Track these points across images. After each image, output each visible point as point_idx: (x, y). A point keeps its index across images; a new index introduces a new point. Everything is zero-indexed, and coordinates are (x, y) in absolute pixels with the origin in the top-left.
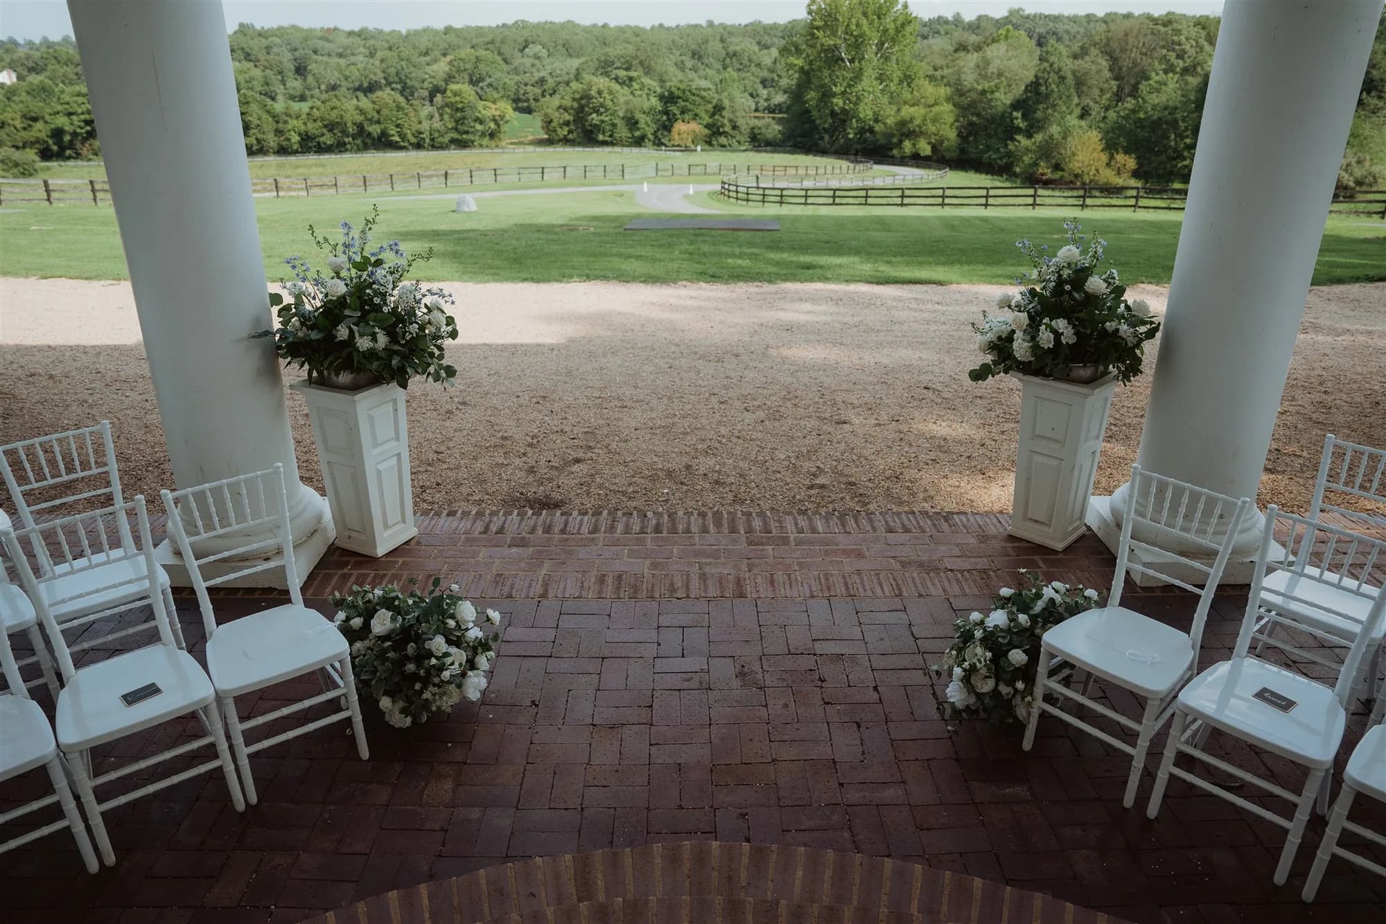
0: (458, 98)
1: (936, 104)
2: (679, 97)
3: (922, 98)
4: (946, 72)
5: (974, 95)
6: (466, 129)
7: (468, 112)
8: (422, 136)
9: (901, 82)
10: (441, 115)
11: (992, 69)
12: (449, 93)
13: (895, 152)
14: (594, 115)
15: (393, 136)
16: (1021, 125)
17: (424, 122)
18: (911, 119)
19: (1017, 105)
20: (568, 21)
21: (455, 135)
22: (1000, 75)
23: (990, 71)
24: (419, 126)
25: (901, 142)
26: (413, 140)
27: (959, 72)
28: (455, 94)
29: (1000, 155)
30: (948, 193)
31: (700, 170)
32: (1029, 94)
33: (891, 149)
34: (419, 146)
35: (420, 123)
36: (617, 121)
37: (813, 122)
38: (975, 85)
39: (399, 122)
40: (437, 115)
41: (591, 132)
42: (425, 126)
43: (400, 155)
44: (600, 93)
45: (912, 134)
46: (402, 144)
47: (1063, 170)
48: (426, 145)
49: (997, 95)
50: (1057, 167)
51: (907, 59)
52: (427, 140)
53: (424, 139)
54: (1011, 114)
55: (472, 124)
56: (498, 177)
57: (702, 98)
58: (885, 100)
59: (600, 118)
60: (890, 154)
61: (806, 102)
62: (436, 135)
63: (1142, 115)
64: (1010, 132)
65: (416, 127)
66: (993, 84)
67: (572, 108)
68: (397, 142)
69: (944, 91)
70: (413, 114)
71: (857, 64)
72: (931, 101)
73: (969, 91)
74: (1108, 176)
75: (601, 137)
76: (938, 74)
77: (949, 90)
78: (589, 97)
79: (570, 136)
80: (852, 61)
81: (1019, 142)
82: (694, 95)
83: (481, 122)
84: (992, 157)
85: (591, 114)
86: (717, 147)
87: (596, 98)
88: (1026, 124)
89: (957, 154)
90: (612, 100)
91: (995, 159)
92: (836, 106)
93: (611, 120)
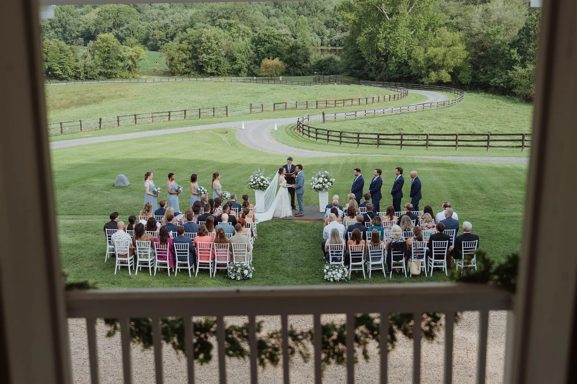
0: (105, 44)
1: (453, 45)
2: (266, 41)
3: (442, 41)
4: (460, 20)
5: (480, 37)
6: (111, 65)
7: (113, 54)
8: (78, 70)
9: (426, 29)
10: (93, 55)
11: (494, 17)
12: (98, 40)
13: (424, 80)
14: (204, 55)
15: (56, 70)
16: (517, 59)
17: (80, 62)
18: (435, 56)
19: (513, 45)
21: (103, 70)
22: (499, 22)
23: (492, 20)
24: (76, 63)
25: (428, 72)
26: (73, 74)
27: (469, 21)
28: (103, 41)
29: (502, 80)
30: (460, 138)
31: (282, 106)
32: (522, 36)
33: (421, 78)
34: (76, 78)
35: (77, 61)
36: (221, 59)
37: (363, 58)
38: (482, 31)
39: (62, 60)
40: (89, 56)
41: (202, 67)
42: (81, 63)
43: (62, 84)
44: (208, 39)
45: (436, 68)
46: (64, 76)
48: (81, 77)
49: (498, 37)
51: (431, 13)
52: (82, 74)
53: (79, 73)
54: (509, 51)
55: (116, 61)
56: (138, 120)
57: (282, 41)
58: (416, 41)
59: (208, 56)
60: (421, 81)
61: (358, 45)
62: (89, 69)
64: (510, 64)
65: (74, 64)
66: (494, 29)
67: (188, 50)
68: (60, 75)
69: (458, 35)
70: (72, 54)
71: (394, 18)
72: (450, 42)
73: (477, 34)
75: (209, 70)
76: (454, 21)
77: (462, 34)
78: (200, 42)
79: (187, 70)
80: (390, 16)
81: (516, 70)
82: (276, 39)
83: (122, 60)
84: (497, 82)
85: (202, 54)
86: (294, 76)
87: (205, 43)
88: (521, 58)
89: (470, 80)
90: (217, 44)
91: (499, 83)
92: (380, 47)
93: (216, 58)
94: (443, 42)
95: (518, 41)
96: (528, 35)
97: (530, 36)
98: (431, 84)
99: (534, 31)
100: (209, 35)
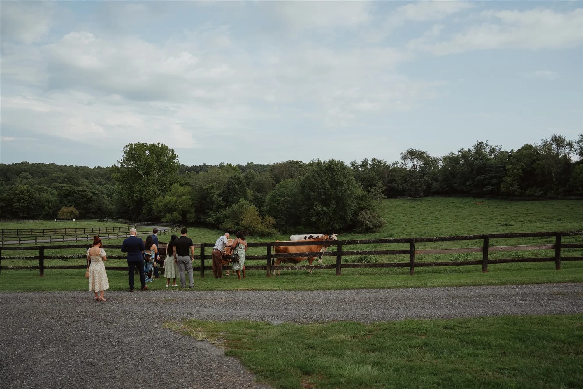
1: (183, 195)
2: (67, 194)
3: (176, 192)
5: (202, 190)
11: (211, 179)
13: (163, 220)
14: (17, 203)
16: (222, 204)
18: (170, 203)
19: (221, 195)
20: (52, 163)
22: (214, 181)
25: (165, 214)
29: (214, 219)
32: (225, 190)
33: (161, 218)
36: (32, 207)
37: (126, 205)
38: (203, 186)
41: (16, 212)
44: (22, 192)
45: (171, 211)
47: (239, 225)
49: (213, 190)
50: (237, 224)
51: (174, 175)
54: (218, 199)
57: (81, 195)
59: (21, 204)
60: (161, 220)
63: (278, 198)
64: (218, 208)
66: (211, 185)
69: (188, 189)
71: (146, 177)
72: (181, 193)
73: (200, 189)
74: (261, 227)
75: (21, 215)
77: (190, 188)
80: (144, 176)
81: (221, 212)
84: (210, 220)
85: (16, 202)
86: (89, 219)
87: (19, 195)
88: (225, 203)
89: (195, 219)
90: (29, 196)
91: (211, 221)
92: (137, 197)
93: (28, 206)
94: (176, 194)
95: (223, 193)
96: (229, 189)
97: (230, 189)
98: (167, 222)
99: (233, 186)
100: (23, 189)
